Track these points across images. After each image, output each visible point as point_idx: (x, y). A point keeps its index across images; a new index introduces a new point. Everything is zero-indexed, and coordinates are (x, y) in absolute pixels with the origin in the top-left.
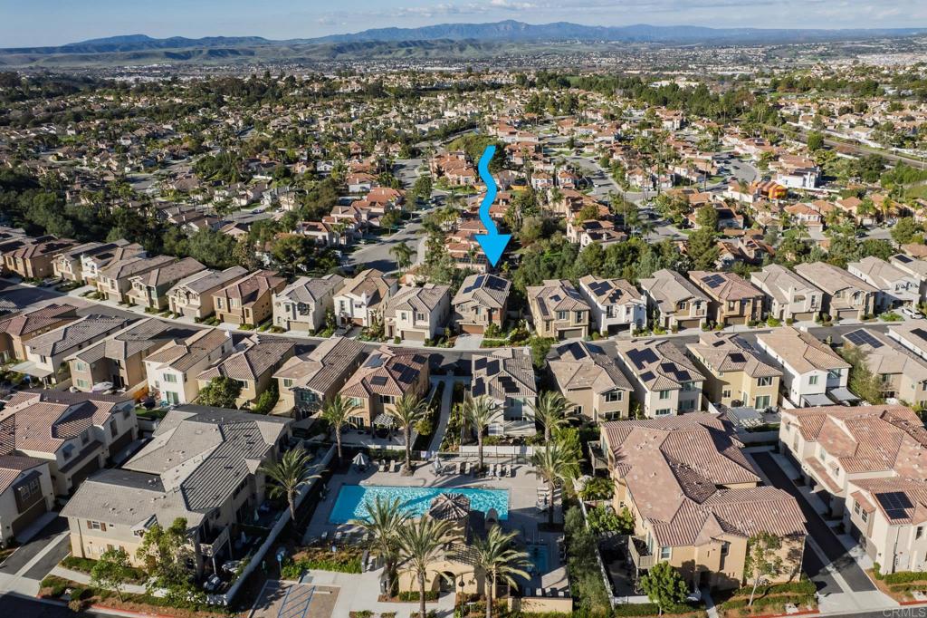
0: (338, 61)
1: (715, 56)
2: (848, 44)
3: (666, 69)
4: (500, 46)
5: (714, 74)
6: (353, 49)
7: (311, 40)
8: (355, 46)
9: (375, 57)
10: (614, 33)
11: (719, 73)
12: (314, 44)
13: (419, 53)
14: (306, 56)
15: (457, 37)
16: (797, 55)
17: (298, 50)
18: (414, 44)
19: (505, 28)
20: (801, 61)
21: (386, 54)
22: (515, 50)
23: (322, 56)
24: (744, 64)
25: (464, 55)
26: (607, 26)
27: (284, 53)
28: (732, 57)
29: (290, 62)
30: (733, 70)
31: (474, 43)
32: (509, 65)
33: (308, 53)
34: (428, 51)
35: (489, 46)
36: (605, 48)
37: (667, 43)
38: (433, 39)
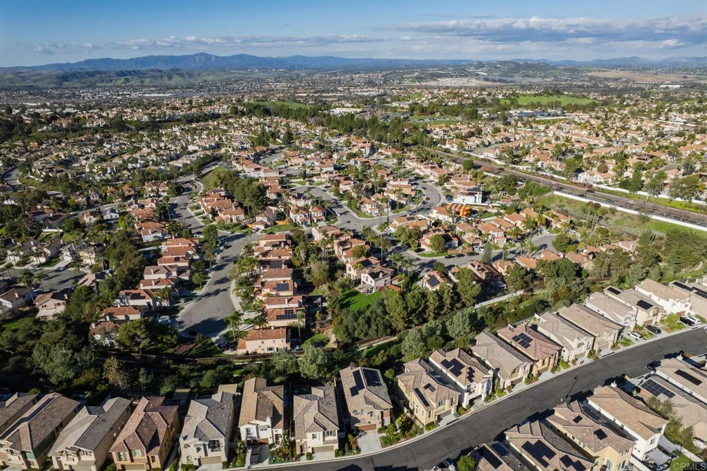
0: (66, 88)
1: (352, 80)
2: (431, 70)
3: (323, 91)
4: (199, 75)
5: (356, 95)
6: (77, 77)
7: (33, 68)
8: (78, 75)
9: (98, 85)
10: (280, 62)
11: (359, 94)
12: (37, 72)
13: (135, 82)
14: (33, 84)
15: (165, 68)
16: (402, 78)
17: (24, 77)
18: (130, 73)
19: (200, 59)
20: (407, 83)
21: (107, 82)
22: (211, 78)
23: (49, 84)
24: (373, 86)
25: (173, 82)
26: (275, 57)
27: (11, 81)
28: (362, 80)
29: (18, 90)
30: (367, 91)
31: (179, 72)
32: (210, 90)
33: (35, 81)
34: (144, 79)
35: (191, 75)
36: (276, 75)
37: (319, 70)
38: (144, 69)
